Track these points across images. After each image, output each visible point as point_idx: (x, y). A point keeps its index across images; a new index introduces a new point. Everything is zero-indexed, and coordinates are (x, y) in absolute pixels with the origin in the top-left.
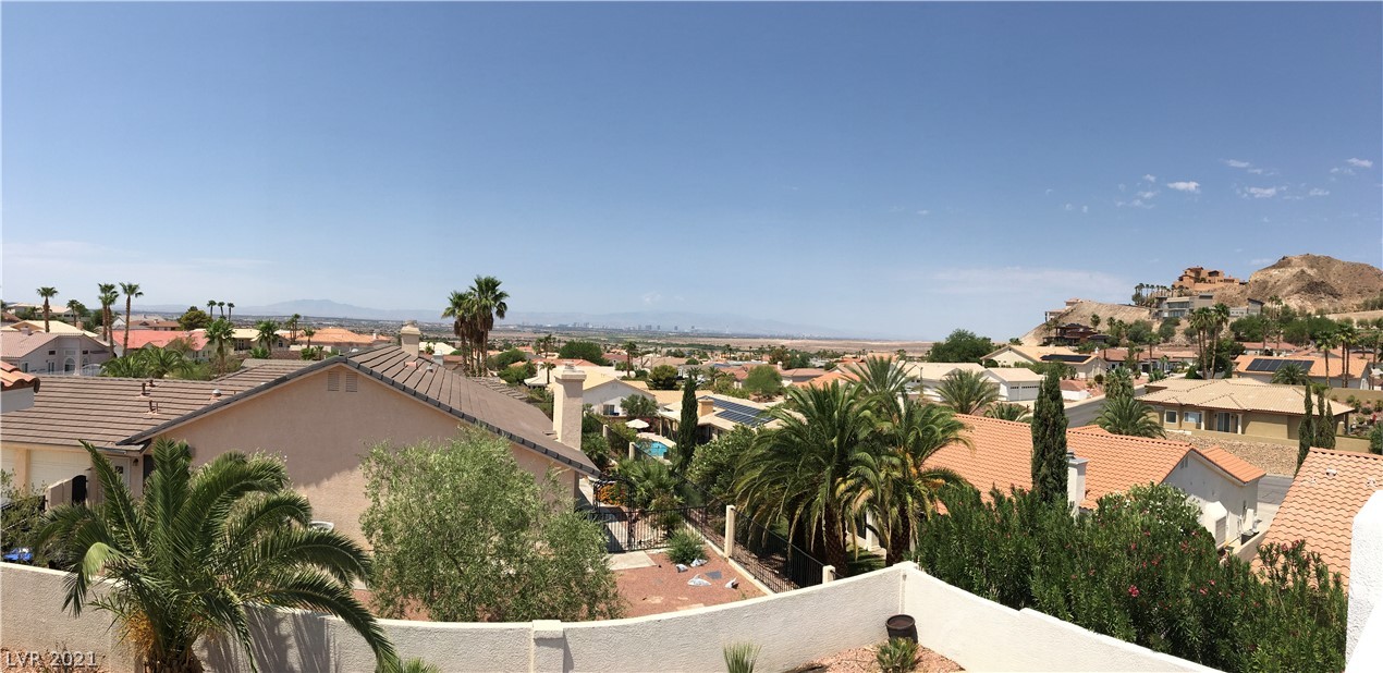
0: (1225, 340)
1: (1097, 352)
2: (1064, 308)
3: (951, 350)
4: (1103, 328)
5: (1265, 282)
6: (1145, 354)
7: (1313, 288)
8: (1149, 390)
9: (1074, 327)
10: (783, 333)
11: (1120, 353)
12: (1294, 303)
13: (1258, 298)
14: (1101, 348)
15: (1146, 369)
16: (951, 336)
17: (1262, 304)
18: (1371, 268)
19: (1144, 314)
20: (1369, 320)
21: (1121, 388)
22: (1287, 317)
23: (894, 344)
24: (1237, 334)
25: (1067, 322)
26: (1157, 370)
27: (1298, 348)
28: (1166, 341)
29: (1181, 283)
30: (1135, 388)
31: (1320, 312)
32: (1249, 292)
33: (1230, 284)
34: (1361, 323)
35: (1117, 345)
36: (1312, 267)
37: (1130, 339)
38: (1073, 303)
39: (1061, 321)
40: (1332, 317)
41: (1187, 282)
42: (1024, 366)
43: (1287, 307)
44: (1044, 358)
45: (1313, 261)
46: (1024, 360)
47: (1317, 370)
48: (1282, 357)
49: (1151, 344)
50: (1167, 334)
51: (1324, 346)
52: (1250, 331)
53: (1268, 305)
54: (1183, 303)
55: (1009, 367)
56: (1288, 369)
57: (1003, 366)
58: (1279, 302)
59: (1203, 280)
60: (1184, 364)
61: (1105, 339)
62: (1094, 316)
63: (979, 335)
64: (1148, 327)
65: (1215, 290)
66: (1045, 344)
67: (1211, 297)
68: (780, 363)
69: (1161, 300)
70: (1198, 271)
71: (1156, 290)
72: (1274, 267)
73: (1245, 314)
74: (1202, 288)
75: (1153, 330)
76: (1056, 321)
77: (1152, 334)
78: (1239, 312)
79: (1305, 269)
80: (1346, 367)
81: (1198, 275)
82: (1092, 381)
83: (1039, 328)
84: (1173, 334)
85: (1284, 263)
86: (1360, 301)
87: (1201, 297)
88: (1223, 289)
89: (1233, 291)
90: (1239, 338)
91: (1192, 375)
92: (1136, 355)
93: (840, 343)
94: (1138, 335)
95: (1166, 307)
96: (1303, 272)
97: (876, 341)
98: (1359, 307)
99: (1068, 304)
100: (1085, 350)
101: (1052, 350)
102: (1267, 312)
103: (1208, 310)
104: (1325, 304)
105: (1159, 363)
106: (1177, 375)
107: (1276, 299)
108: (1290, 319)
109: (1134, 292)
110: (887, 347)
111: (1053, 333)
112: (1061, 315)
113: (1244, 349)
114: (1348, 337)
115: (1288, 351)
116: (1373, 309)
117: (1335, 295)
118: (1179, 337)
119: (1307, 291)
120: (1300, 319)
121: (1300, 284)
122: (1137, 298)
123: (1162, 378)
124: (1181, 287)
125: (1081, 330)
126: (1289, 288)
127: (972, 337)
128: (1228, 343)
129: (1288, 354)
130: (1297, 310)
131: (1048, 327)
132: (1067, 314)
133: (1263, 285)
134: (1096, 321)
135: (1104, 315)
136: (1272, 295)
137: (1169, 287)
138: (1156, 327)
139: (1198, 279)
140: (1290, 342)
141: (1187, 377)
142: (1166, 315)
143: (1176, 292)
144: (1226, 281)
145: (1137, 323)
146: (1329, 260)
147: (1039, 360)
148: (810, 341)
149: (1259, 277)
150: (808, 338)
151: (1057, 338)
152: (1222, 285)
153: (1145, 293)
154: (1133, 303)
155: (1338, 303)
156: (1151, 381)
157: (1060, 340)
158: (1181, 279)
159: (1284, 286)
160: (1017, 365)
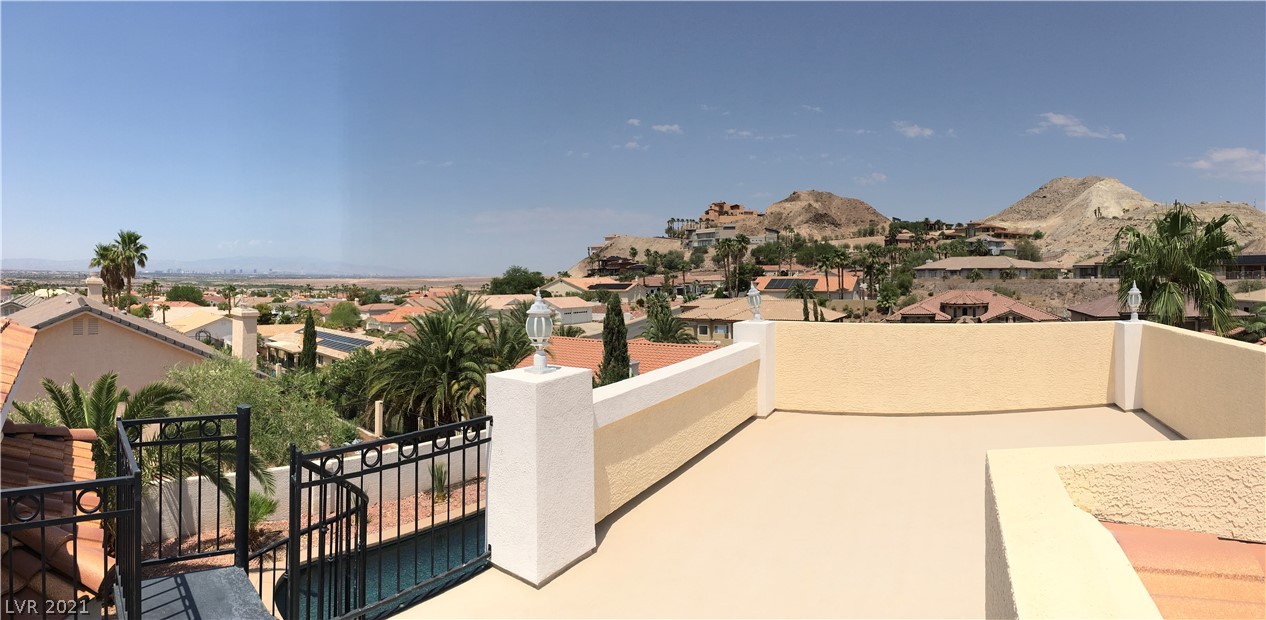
0: (747, 264)
1: (637, 281)
2: (603, 243)
3: (508, 283)
4: (641, 258)
5: (780, 214)
6: (679, 280)
7: (819, 219)
8: (685, 309)
9: (613, 259)
10: (351, 273)
11: (656, 280)
12: (804, 232)
13: (775, 228)
14: (641, 276)
15: (680, 292)
16: (508, 272)
17: (778, 232)
18: (862, 203)
19: (676, 245)
20: (862, 245)
21: (660, 309)
22: (798, 244)
23: (450, 280)
24: (757, 259)
25: (608, 255)
26: (689, 293)
27: (808, 269)
28: (697, 267)
29: (708, 217)
30: (672, 308)
31: (825, 238)
32: (766, 222)
33: (749, 216)
34: (856, 247)
35: (654, 273)
36: (817, 201)
37: (665, 267)
38: (612, 238)
39: (602, 255)
40: (833, 243)
41: (712, 215)
42: (574, 295)
43: (798, 234)
44: (591, 287)
45: (818, 196)
46: (574, 290)
47: (820, 287)
48: (795, 277)
49: (684, 270)
50: (697, 262)
51: (824, 267)
52: (768, 256)
53: (783, 233)
54: (710, 233)
55: (561, 296)
56: (798, 286)
57: (556, 296)
58: (792, 230)
59: (727, 213)
60: (713, 286)
61: (643, 268)
62: (632, 249)
63: (532, 269)
64: (680, 256)
65: (737, 221)
66: (589, 276)
67: (734, 228)
68: (356, 299)
69: (690, 232)
70: (721, 206)
71: (685, 223)
72: (786, 200)
73: (764, 242)
74: (725, 220)
75: (685, 259)
76: (598, 256)
77: (684, 263)
78: (758, 240)
79: (812, 202)
80: (841, 283)
81: (721, 209)
82: (634, 304)
83: (583, 261)
84: (703, 261)
85: (794, 197)
86: (855, 229)
87: (725, 228)
88: (744, 220)
89: (752, 222)
90: (759, 262)
91: (719, 295)
92: (671, 280)
93: (402, 280)
94: (672, 264)
95: (696, 237)
96: (810, 205)
97: (434, 277)
98: (854, 234)
99: (607, 239)
100: (626, 279)
101: (596, 280)
102: (783, 239)
103: (730, 241)
104: (828, 232)
105: (691, 286)
106: (707, 296)
107: (788, 228)
108: (801, 245)
109: (667, 226)
110: (445, 282)
111: (596, 266)
112: (602, 250)
113: (764, 271)
114: (841, 260)
115: (800, 272)
116: (865, 236)
117: (837, 225)
118: (708, 263)
119: (814, 221)
120: (809, 245)
121: (808, 216)
122: (670, 230)
123: (694, 299)
124: (708, 220)
125: (620, 261)
126: (800, 219)
127: (526, 273)
128: (750, 267)
129: (799, 273)
130: (807, 238)
131: (591, 260)
132: (607, 248)
133: (778, 216)
134: (634, 253)
135: (641, 248)
136: (786, 224)
137: (697, 220)
138: (687, 256)
139: (722, 212)
140: (802, 264)
141: (716, 297)
142: (696, 244)
143: (703, 225)
144: (746, 213)
145: (671, 253)
146: (830, 196)
147: (587, 289)
148: (376, 280)
149: (776, 209)
150: (373, 277)
151: (599, 270)
152: (743, 216)
153: (676, 226)
154: (666, 236)
155: (839, 232)
156: (685, 302)
157: (602, 272)
158: (707, 213)
159: (795, 217)
160: (568, 294)
